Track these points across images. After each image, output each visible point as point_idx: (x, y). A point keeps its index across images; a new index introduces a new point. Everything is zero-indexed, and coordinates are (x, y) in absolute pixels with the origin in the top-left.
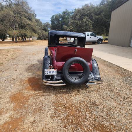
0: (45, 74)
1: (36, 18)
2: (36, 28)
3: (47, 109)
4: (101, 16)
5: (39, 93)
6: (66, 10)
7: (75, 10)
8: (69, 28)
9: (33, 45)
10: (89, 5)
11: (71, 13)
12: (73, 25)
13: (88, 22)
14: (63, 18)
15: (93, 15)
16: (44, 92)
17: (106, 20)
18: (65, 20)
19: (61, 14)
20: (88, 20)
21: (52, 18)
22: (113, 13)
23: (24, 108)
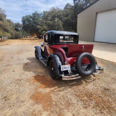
0: (62, 70)
1: (6, 18)
2: (9, 28)
3: (75, 102)
4: (69, 18)
5: (55, 89)
6: (36, 12)
7: (44, 12)
8: (43, 28)
9: (8, 45)
10: (56, 8)
11: (41, 15)
12: (46, 25)
13: (59, 23)
14: (34, 19)
15: (62, 17)
16: (59, 87)
17: (73, 21)
18: (35, 21)
19: (32, 15)
20: (59, 21)
21: (22, 19)
22: (78, 15)
23: (54, 106)
